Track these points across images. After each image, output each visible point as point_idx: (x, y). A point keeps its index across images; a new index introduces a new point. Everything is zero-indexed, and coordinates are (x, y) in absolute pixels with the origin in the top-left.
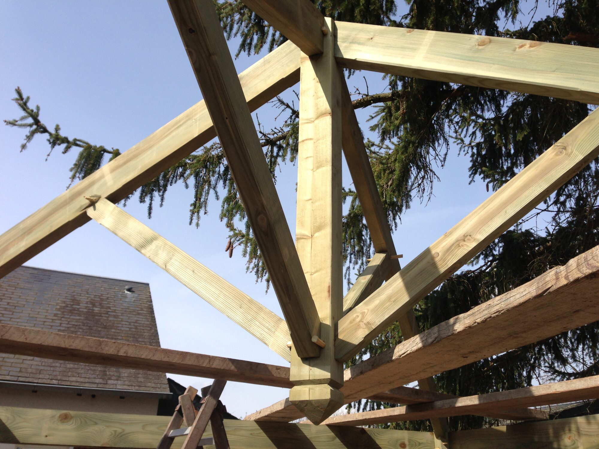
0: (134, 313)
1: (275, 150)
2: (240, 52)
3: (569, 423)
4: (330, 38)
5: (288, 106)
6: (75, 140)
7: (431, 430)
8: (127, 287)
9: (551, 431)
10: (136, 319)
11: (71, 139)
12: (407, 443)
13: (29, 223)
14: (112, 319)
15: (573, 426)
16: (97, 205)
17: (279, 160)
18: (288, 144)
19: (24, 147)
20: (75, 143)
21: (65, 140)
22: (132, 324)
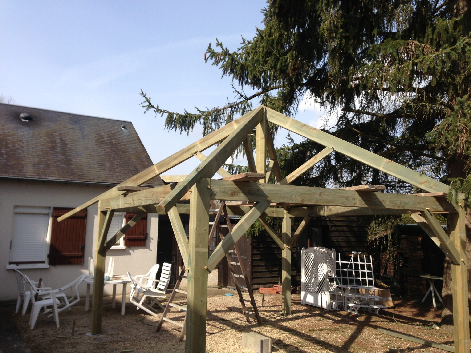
0: (132, 143)
1: (233, 109)
2: (223, 75)
3: (323, 208)
4: (265, 114)
5: (239, 93)
6: (164, 110)
7: (283, 207)
8: (122, 126)
9: (318, 209)
10: (135, 146)
11: (163, 110)
12: (275, 211)
13: (175, 156)
14: (123, 147)
15: (323, 209)
16: (197, 153)
17: (235, 113)
18: (238, 107)
19: (145, 112)
20: (164, 112)
21: (161, 111)
22: (134, 149)
